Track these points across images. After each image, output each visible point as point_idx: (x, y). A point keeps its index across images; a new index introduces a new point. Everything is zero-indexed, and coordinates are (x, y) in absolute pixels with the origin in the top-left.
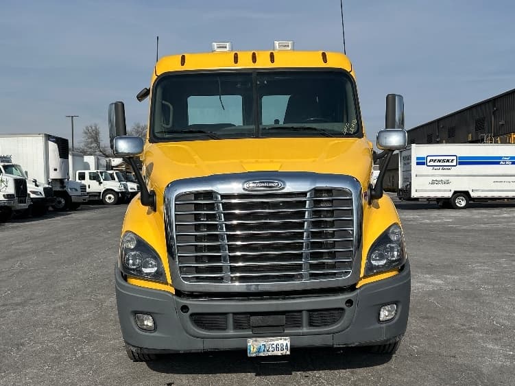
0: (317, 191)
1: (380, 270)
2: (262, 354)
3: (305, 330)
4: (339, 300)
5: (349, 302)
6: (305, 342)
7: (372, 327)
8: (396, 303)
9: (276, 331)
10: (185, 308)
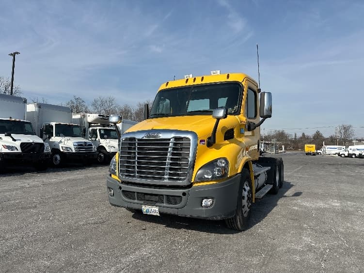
0: (176, 139)
1: (207, 180)
2: (148, 214)
3: (165, 205)
4: (179, 192)
5: (184, 194)
6: (165, 211)
7: (197, 209)
8: (212, 198)
9: (152, 203)
10: (120, 188)
